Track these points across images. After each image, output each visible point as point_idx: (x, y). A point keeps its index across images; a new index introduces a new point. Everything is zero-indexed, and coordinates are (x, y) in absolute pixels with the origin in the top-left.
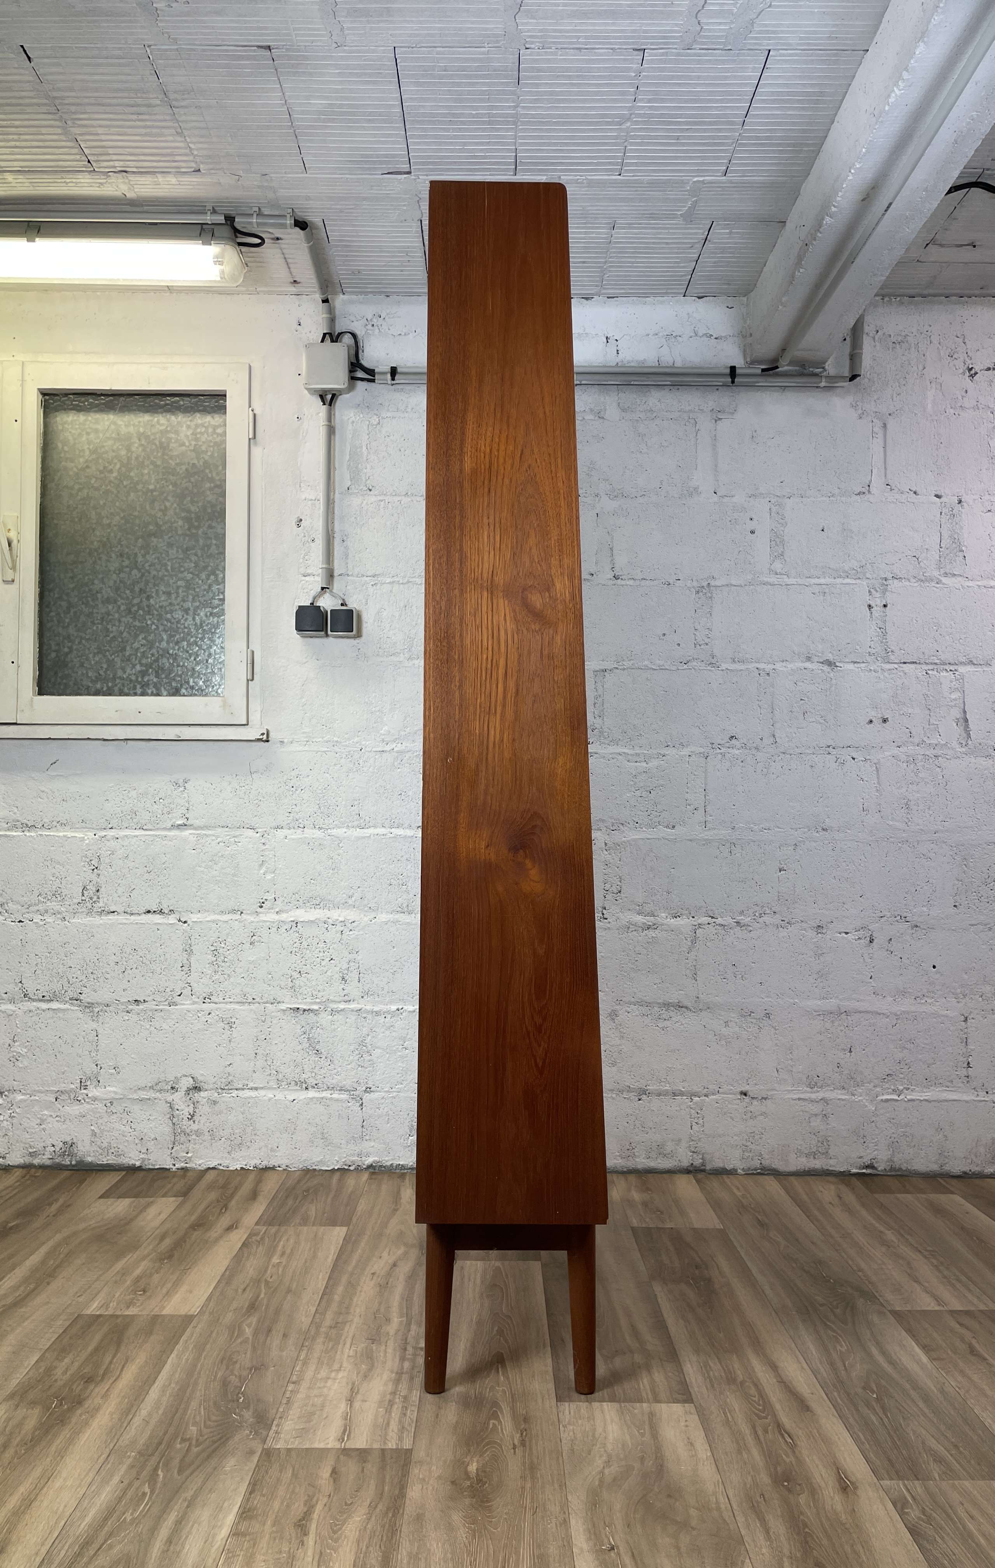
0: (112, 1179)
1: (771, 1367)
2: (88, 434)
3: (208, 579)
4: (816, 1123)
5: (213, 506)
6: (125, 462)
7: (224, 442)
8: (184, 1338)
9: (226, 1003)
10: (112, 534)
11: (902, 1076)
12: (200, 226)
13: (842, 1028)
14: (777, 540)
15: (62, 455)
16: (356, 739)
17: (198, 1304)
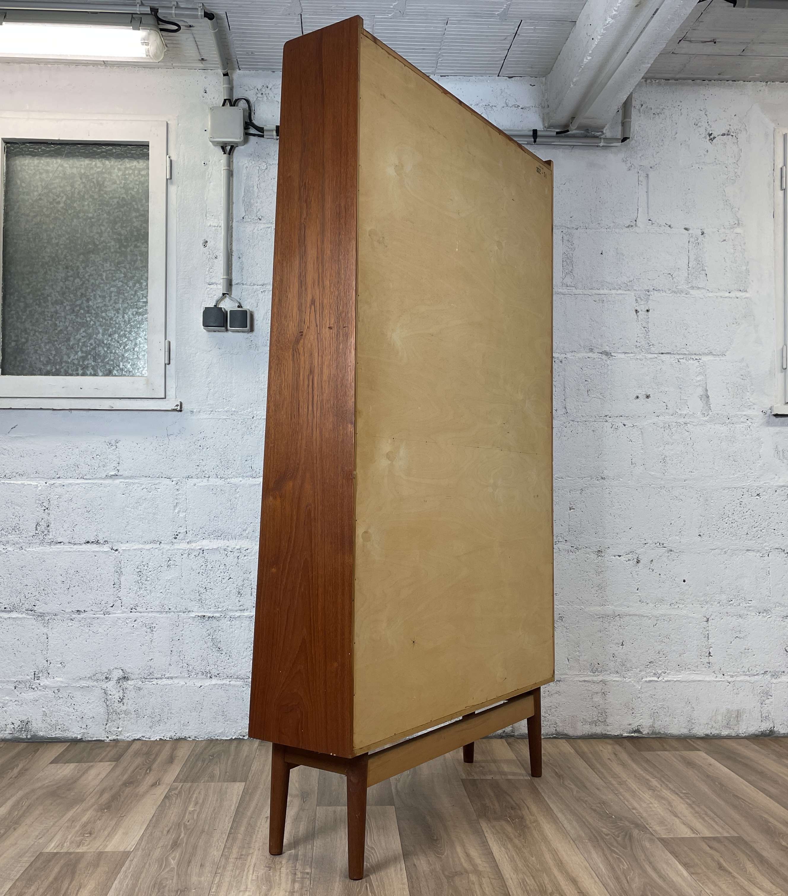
0: (58, 749)
1: (572, 881)
2: (41, 174)
3: (134, 286)
4: (597, 699)
5: (138, 230)
6: (70, 195)
7: (148, 181)
8: (124, 869)
9: (149, 612)
10: (60, 252)
11: (660, 663)
12: (131, 15)
13: (616, 627)
14: (568, 261)
15: (21, 190)
16: (249, 410)
17: (133, 843)
